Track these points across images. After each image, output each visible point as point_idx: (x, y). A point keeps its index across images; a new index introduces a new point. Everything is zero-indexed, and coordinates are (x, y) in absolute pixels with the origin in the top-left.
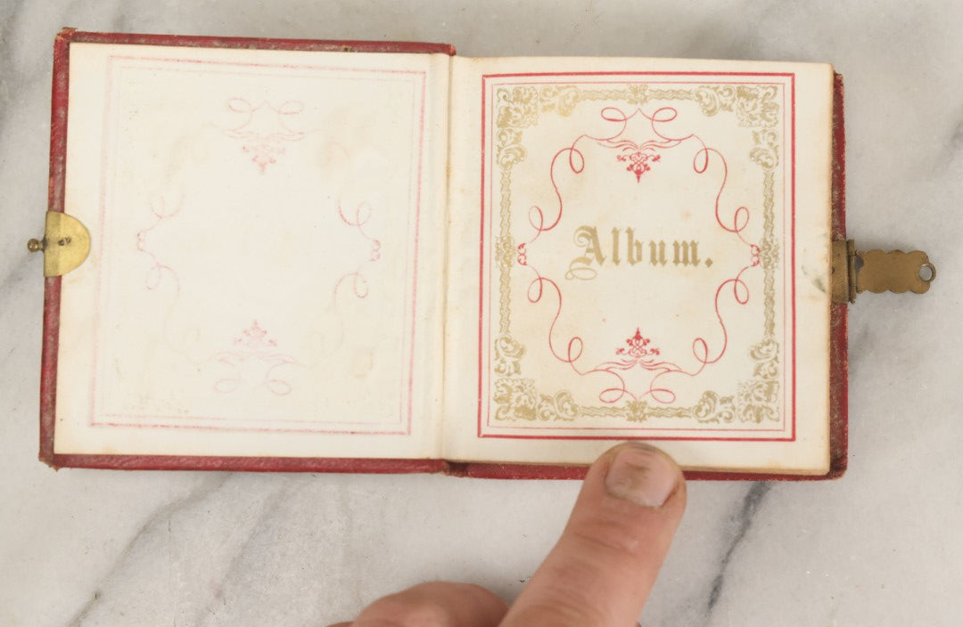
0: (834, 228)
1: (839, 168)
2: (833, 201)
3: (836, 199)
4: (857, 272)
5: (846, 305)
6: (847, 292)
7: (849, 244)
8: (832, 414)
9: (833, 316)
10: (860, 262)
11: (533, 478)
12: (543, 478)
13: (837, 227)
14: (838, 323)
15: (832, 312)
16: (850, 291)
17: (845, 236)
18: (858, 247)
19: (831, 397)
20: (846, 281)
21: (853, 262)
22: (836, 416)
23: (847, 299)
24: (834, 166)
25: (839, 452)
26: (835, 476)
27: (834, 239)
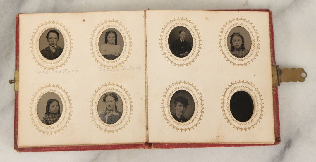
0: (272, 61)
1: (272, 41)
2: (271, 53)
3: (272, 52)
4: (280, 75)
5: (277, 87)
6: (277, 83)
7: (277, 66)
8: (274, 123)
9: (273, 90)
10: (281, 73)
11: (177, 148)
12: (180, 148)
13: (273, 61)
14: (275, 92)
15: (273, 89)
16: (278, 82)
17: (275, 64)
18: (280, 67)
19: (274, 118)
20: (277, 79)
21: (279, 72)
22: (276, 124)
23: (278, 85)
24: (271, 41)
25: (277, 135)
26: (277, 144)
27: (272, 65)
